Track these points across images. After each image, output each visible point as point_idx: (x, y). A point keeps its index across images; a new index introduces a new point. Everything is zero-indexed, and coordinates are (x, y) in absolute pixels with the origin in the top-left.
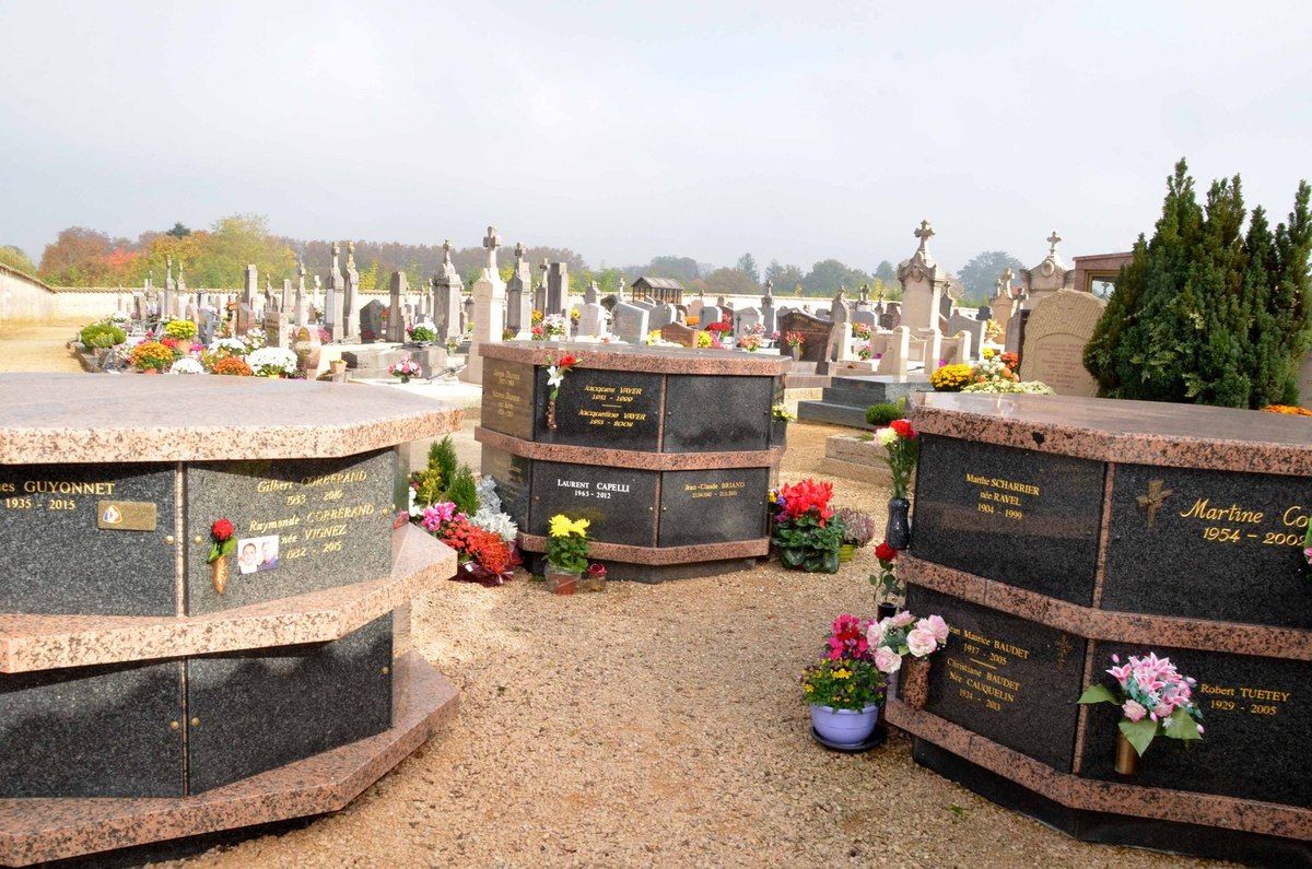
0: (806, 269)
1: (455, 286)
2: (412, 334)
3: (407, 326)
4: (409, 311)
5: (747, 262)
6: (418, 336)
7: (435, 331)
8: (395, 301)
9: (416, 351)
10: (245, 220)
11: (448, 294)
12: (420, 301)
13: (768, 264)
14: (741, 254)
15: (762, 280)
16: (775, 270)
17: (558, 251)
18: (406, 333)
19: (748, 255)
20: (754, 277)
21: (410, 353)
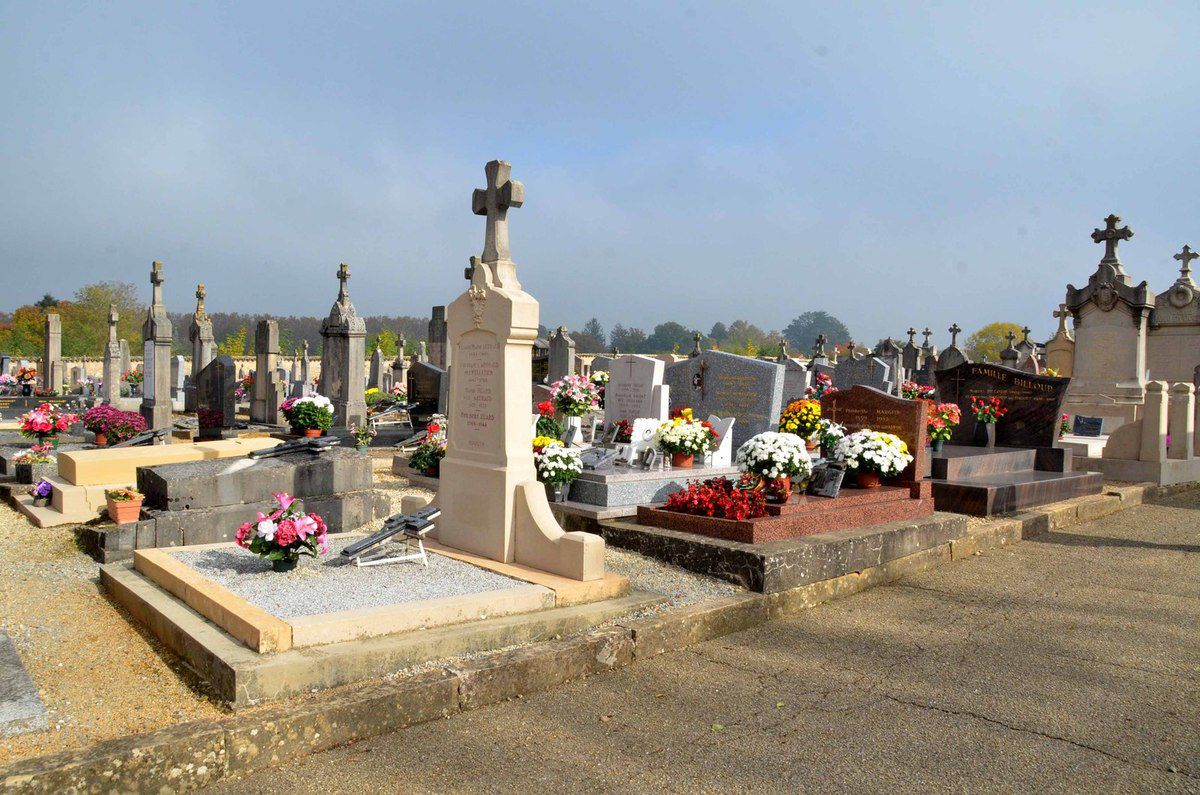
0: (649, 332)
1: (358, 336)
2: (290, 414)
3: (281, 400)
4: (282, 377)
5: (594, 326)
6: (302, 421)
7: (331, 409)
8: (263, 364)
9: (305, 462)
10: (111, 288)
11: (346, 349)
12: (294, 366)
13: (613, 328)
14: (588, 319)
15: (608, 343)
16: (619, 333)
17: (419, 320)
18: (280, 414)
19: (594, 320)
20: (600, 339)
21: (292, 469)
